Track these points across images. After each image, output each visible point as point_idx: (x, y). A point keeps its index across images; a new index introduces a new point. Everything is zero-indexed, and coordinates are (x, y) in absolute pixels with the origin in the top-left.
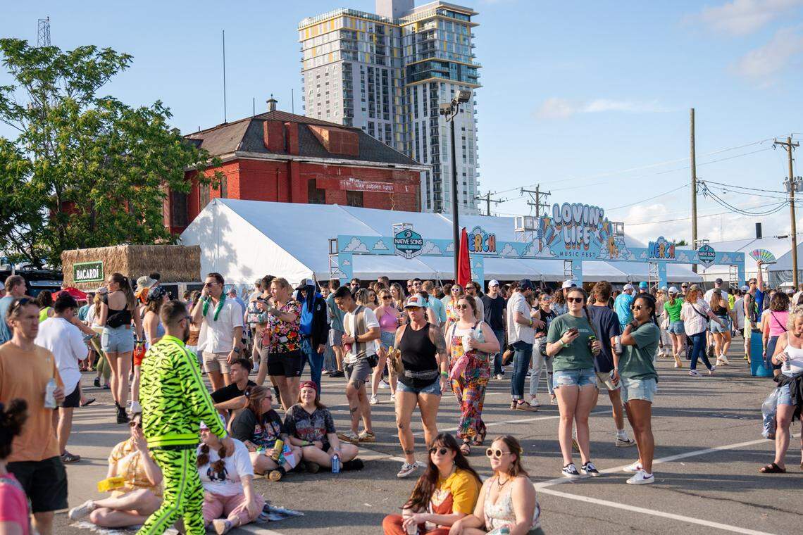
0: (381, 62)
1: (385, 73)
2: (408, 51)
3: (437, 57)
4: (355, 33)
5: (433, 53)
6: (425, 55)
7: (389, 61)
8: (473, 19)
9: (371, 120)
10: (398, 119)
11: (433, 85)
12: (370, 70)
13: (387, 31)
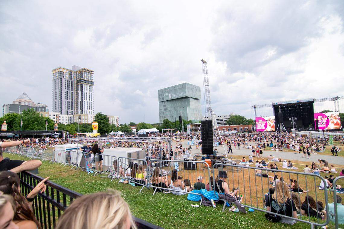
0: (71, 79)
1: (72, 81)
2: (78, 78)
3: (83, 79)
4: (64, 72)
5: (82, 78)
6: (80, 78)
7: (73, 79)
8: (93, 73)
9: (68, 91)
10: (75, 91)
11: (82, 84)
12: (68, 80)
13: (73, 73)
